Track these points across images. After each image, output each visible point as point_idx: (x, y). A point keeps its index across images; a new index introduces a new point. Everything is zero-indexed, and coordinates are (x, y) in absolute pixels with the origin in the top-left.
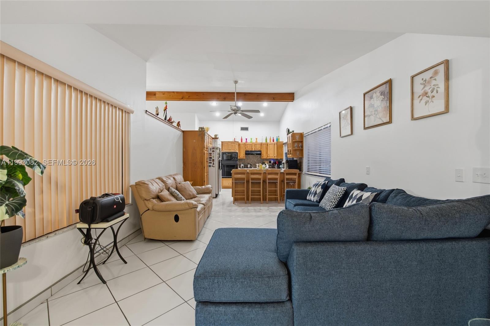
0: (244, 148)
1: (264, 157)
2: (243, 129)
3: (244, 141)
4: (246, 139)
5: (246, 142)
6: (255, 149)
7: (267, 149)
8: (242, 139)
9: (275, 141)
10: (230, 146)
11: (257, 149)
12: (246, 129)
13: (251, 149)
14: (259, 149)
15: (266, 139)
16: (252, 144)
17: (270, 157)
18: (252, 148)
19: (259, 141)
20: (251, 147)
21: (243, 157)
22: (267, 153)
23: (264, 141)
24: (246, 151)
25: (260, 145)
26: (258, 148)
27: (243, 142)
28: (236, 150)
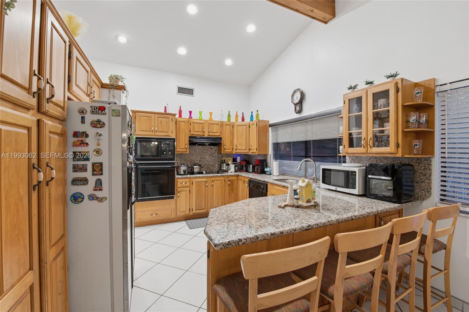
0: (187, 131)
1: (226, 150)
2: (182, 90)
3: (185, 115)
4: (190, 112)
5: (190, 117)
6: (211, 134)
7: (232, 134)
8: (180, 112)
9: (247, 120)
10: (156, 124)
11: (215, 134)
12: (189, 92)
13: (201, 134)
14: (218, 134)
15: (229, 115)
16: (201, 124)
17: (237, 151)
18: (204, 132)
19: (216, 118)
20: (203, 128)
21: (185, 150)
22: (232, 142)
23: (225, 120)
24: (190, 137)
25: (219, 126)
26: (215, 132)
27: (183, 117)
28: (171, 134)
